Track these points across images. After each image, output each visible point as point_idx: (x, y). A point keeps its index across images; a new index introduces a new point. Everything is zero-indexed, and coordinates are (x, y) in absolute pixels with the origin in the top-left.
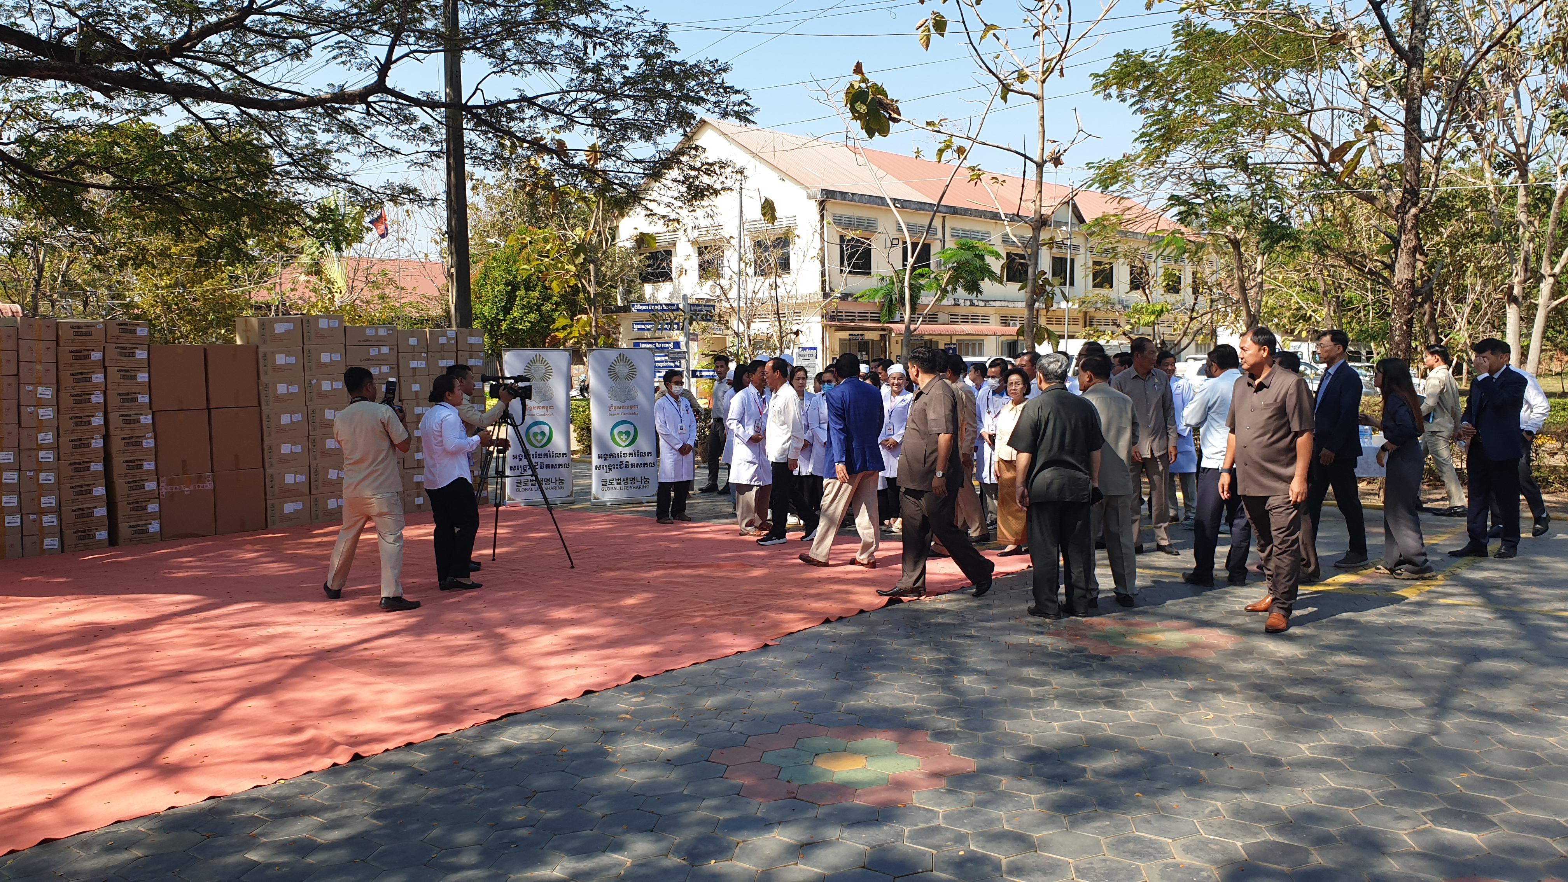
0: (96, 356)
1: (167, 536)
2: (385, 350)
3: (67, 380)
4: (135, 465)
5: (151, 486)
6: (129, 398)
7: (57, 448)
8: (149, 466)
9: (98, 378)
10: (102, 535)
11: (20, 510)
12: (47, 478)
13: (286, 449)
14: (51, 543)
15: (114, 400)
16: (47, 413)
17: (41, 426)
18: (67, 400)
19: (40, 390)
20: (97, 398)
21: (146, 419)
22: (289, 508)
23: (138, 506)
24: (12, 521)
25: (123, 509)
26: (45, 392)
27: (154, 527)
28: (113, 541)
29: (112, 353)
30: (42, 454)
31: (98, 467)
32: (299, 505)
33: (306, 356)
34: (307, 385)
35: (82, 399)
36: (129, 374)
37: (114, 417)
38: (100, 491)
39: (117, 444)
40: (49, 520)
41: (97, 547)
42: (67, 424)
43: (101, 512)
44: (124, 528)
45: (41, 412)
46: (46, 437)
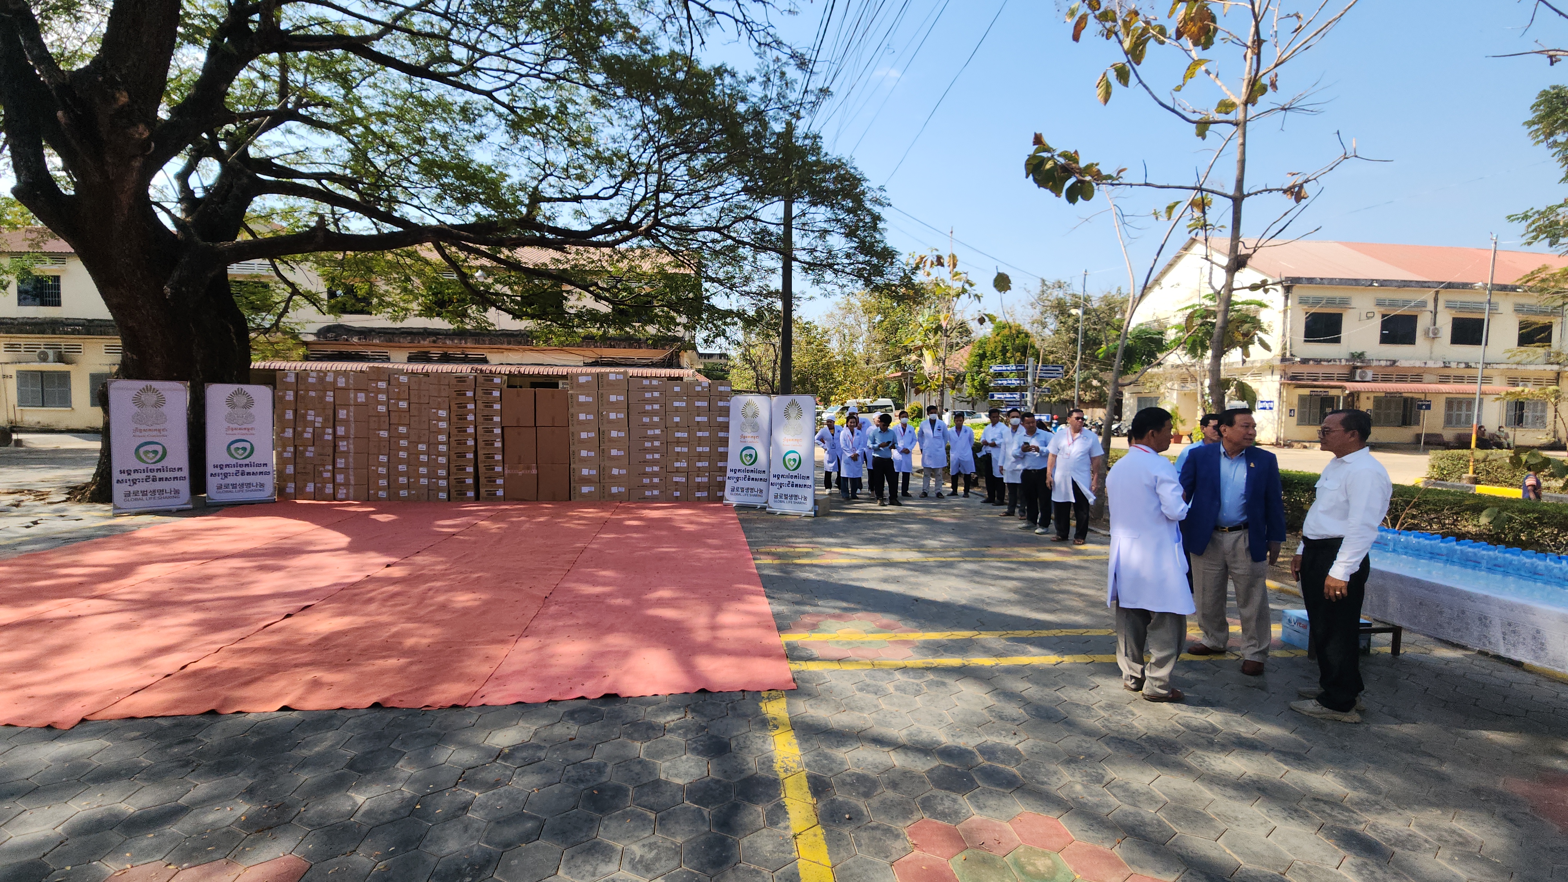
0: (470, 394)
1: (505, 499)
2: (656, 394)
3: (454, 407)
4: (490, 457)
5: (499, 469)
6: (488, 418)
7: (448, 443)
8: (498, 457)
9: (471, 406)
10: (471, 494)
11: (428, 476)
12: (442, 460)
13: (584, 453)
14: (443, 495)
15: (480, 419)
16: (443, 425)
17: (440, 432)
18: (454, 419)
19: (440, 412)
20: (471, 417)
21: (498, 431)
22: (585, 490)
23: (491, 480)
24: (424, 481)
25: (482, 480)
26: (443, 413)
27: (500, 493)
28: (477, 498)
29: (479, 392)
30: (440, 447)
31: (470, 456)
32: (593, 489)
33: (600, 398)
34: (599, 414)
35: (462, 418)
36: (488, 405)
37: (479, 428)
38: (470, 469)
39: (481, 443)
40: (443, 483)
41: (468, 500)
42: (454, 432)
43: (470, 481)
44: (482, 491)
45: (440, 424)
46: (442, 438)
